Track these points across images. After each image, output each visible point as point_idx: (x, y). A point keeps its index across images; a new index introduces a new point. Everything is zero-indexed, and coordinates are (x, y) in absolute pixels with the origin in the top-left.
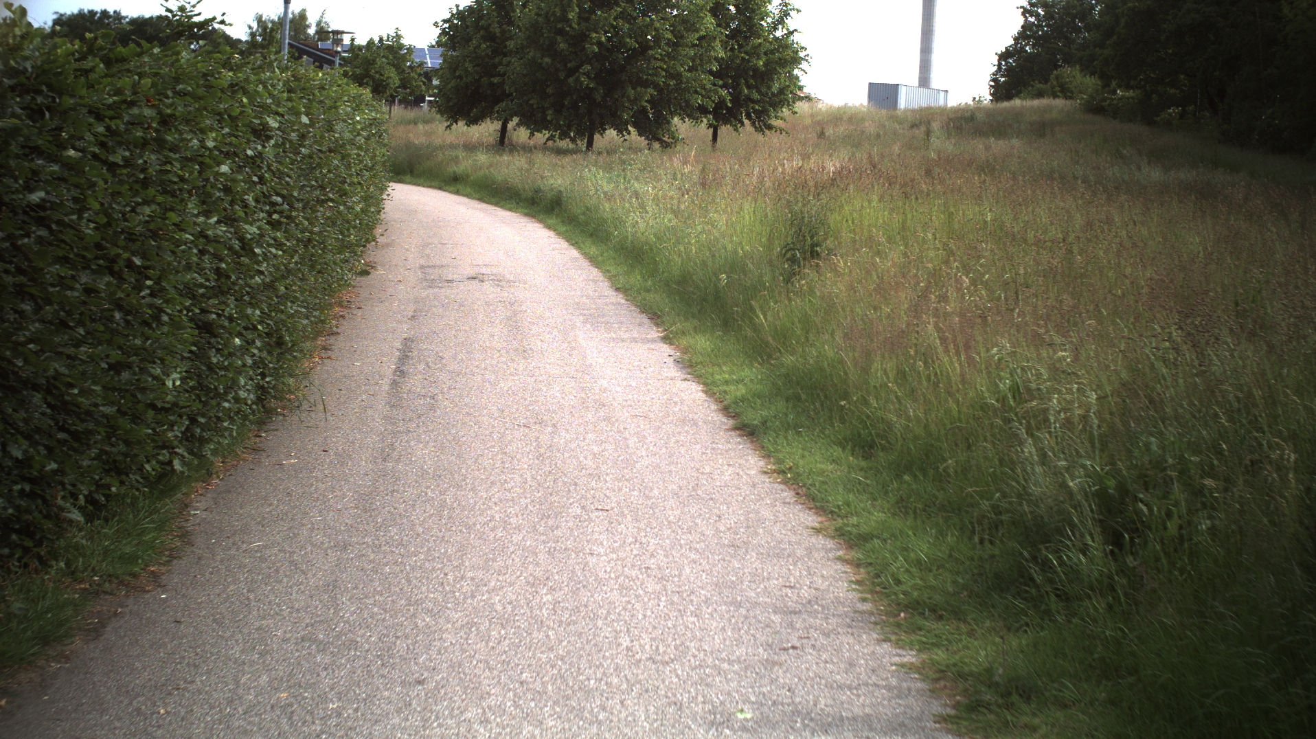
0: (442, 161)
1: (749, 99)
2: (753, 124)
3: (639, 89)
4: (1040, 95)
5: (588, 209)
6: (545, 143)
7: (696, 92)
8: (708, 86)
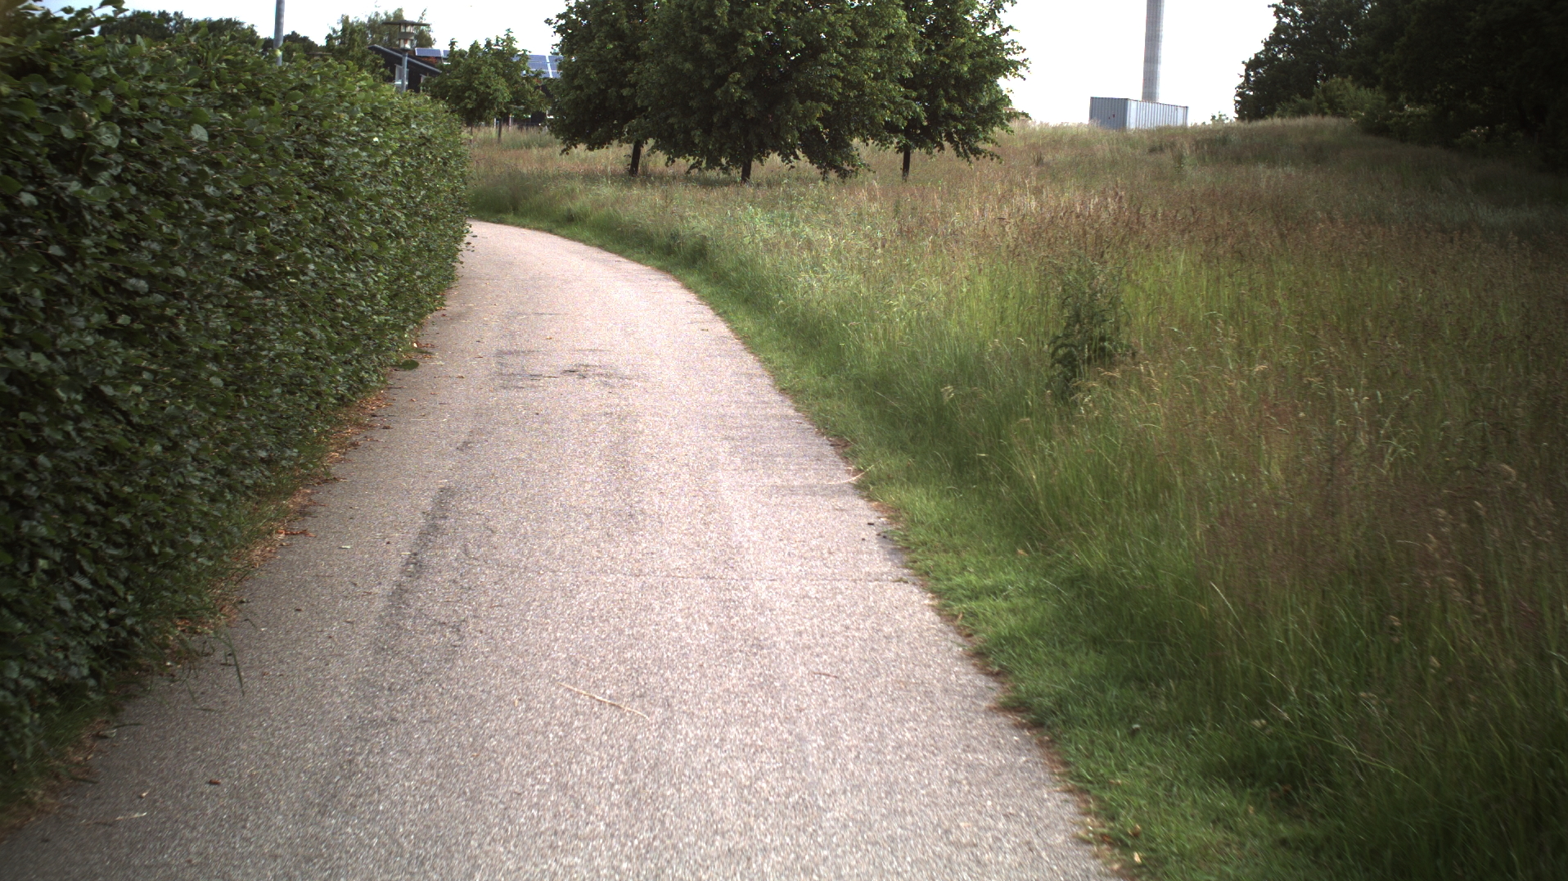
0: (554, 197)
1: (950, 116)
2: (957, 149)
3: (808, 103)
4: (1303, 112)
5: (741, 263)
6: (688, 172)
7: (883, 106)
8: (898, 99)
